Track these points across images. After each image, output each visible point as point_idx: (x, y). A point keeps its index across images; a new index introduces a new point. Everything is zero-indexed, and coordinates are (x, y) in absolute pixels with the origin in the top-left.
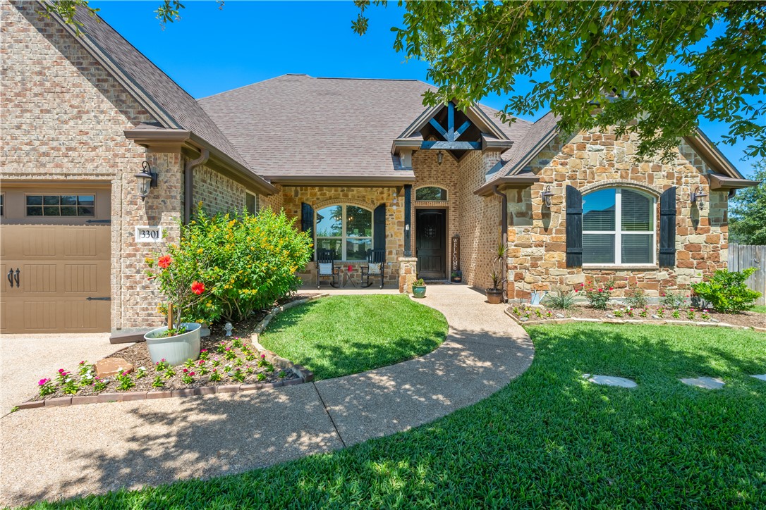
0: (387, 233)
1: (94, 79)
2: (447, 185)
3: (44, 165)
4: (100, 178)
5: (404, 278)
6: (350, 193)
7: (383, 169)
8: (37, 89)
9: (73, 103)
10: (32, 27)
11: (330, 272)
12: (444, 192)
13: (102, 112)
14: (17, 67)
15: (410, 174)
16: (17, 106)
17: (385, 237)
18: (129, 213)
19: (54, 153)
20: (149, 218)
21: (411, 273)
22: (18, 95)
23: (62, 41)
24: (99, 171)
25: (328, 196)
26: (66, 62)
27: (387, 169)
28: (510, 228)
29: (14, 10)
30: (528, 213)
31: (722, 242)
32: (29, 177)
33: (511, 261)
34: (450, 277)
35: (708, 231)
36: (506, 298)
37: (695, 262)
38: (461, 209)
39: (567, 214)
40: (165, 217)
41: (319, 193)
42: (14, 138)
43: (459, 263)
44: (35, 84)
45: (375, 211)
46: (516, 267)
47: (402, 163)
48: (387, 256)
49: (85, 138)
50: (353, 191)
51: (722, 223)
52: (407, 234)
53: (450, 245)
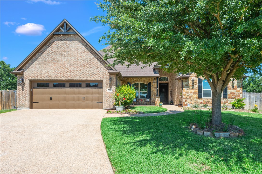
0: (151, 90)
1: (100, 61)
2: (168, 76)
3: (91, 78)
4: (101, 80)
5: (157, 102)
6: (141, 79)
7: (151, 73)
8: (90, 64)
9: (96, 66)
10: (89, 52)
11: (136, 101)
12: (168, 78)
13: (101, 67)
14: (86, 60)
15: (158, 75)
16: (86, 67)
17: (151, 91)
18: (106, 86)
19: (93, 75)
20: (110, 87)
21: (158, 101)
22: (86, 65)
23: (94, 54)
24: (101, 78)
25: (135, 80)
26: (95, 58)
27: (152, 74)
28: (184, 89)
29: (86, 49)
30: (188, 85)
31: (241, 92)
32: (88, 80)
33: (184, 97)
34: (169, 103)
35: (237, 89)
36: (183, 106)
37: (233, 97)
38: (173, 83)
39: (198, 85)
40: (113, 87)
41: (132, 79)
42: (86, 73)
43: (172, 99)
44: (89, 63)
45: (148, 84)
46: (185, 98)
47: (156, 72)
48: (151, 97)
49: (98, 72)
50: (142, 79)
51: (241, 87)
52: (157, 90)
53: (169, 94)
